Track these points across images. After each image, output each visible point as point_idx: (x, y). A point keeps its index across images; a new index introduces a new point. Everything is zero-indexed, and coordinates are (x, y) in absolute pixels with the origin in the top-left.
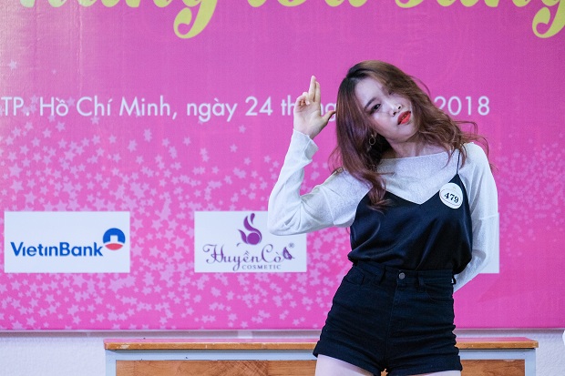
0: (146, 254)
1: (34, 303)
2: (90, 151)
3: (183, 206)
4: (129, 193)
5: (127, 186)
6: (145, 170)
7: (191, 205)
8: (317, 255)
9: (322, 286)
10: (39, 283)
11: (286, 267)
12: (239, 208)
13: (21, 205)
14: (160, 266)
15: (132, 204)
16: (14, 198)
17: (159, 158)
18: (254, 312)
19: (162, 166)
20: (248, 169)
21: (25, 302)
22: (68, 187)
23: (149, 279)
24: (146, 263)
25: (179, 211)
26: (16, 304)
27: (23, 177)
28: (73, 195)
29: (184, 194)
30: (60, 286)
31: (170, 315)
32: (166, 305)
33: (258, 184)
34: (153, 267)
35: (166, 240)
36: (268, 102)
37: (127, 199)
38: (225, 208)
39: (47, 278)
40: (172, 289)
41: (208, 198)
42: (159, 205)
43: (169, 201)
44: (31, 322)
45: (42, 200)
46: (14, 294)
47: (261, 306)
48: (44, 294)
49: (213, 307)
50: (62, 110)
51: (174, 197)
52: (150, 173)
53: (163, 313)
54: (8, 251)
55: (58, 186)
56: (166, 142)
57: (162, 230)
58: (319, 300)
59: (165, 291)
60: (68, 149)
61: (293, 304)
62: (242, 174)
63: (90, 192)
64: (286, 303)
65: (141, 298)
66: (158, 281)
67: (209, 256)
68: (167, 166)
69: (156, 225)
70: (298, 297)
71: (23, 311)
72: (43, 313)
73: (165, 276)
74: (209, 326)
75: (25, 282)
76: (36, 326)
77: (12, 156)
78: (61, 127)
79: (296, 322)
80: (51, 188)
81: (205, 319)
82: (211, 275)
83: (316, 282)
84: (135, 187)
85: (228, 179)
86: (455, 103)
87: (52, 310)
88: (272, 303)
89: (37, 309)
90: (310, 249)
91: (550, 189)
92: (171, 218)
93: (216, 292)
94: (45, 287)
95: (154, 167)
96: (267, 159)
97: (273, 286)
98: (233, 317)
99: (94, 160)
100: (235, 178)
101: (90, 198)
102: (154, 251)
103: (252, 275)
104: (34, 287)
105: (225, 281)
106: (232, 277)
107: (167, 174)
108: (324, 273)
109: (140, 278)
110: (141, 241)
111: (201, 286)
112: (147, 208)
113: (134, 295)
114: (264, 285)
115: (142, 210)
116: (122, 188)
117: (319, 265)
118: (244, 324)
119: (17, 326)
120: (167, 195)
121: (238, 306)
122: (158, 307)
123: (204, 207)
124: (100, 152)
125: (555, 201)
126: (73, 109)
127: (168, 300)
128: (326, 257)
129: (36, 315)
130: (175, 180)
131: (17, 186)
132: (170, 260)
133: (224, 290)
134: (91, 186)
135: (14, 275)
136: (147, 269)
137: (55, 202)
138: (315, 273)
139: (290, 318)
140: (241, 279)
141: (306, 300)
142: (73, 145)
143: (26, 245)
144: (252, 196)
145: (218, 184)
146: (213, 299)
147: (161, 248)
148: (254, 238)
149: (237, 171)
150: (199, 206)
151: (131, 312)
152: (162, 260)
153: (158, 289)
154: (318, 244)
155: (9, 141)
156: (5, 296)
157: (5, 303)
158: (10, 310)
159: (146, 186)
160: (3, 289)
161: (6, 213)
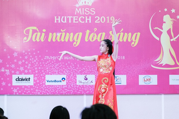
0: (69, 82)
1: (50, 90)
2: (60, 65)
3: (75, 74)
5: (66, 71)
6: (68, 68)
11: (92, 84)
12: (84, 74)
13: (48, 74)
14: (71, 84)
15: (66, 74)
16: (47, 73)
17: (71, 66)
18: (86, 91)
19: (71, 67)
20: (85, 68)
21: (49, 90)
22: (56, 71)
23: (69, 86)
24: (69, 83)
26: (47, 90)
27: (49, 69)
30: (55, 87)
31: (73, 92)
32: (72, 90)
33: (87, 70)
34: (70, 84)
35: (72, 80)
38: (82, 74)
39: (53, 86)
40: (73, 88)
41: (79, 73)
42: (71, 74)
44: (50, 93)
45: (52, 73)
46: (47, 89)
47: (88, 90)
48: (52, 88)
49: (80, 90)
50: (55, 58)
51: (73, 73)
52: (69, 69)
53: (71, 92)
54: (46, 81)
55: (54, 71)
56: (72, 64)
57: (71, 78)
59: (72, 88)
60: (56, 65)
62: (84, 69)
63: (60, 72)
64: (92, 90)
65: (68, 89)
66: (71, 86)
67: (79, 82)
68: (72, 68)
69: (70, 77)
71: (49, 91)
72: (52, 91)
73: (72, 85)
74: (79, 94)
75: (49, 87)
76: (51, 94)
77: (47, 66)
78: (55, 61)
80: (53, 71)
81: (78, 92)
82: (79, 85)
84: (67, 71)
85: (82, 70)
87: (53, 91)
88: (89, 90)
89: (51, 91)
91: (134, 71)
92: (73, 76)
93: (80, 88)
94: (52, 87)
95: (70, 68)
96: (88, 66)
97: (89, 87)
98: (83, 92)
99: (60, 66)
100: (83, 69)
101: (60, 73)
102: (70, 81)
103: (86, 85)
104: (50, 87)
105: (82, 86)
106: (83, 86)
107: (72, 69)
110: (68, 80)
111: (78, 87)
112: (69, 74)
113: (67, 89)
114: (88, 87)
115: (68, 75)
116: (65, 71)
118: (85, 93)
119: (48, 94)
120: (72, 72)
121: (84, 90)
122: (71, 91)
123: (78, 74)
124: (61, 65)
125: (135, 73)
126: (57, 58)
127: (72, 89)
129: (51, 92)
130: (73, 70)
131: (48, 71)
132: (73, 83)
133: (82, 88)
134: (60, 71)
135: (47, 85)
136: (69, 84)
137: (54, 73)
139: (92, 92)
142: (57, 64)
143: (49, 81)
144: (86, 72)
145: (81, 70)
146: (80, 89)
148: (86, 79)
149: (83, 68)
150: (77, 74)
151: (66, 91)
152: (71, 83)
153: (71, 88)
155: (46, 63)
156: (46, 89)
157: (46, 90)
158: (46, 91)
159: (69, 71)
160: (45, 88)
161: (46, 75)
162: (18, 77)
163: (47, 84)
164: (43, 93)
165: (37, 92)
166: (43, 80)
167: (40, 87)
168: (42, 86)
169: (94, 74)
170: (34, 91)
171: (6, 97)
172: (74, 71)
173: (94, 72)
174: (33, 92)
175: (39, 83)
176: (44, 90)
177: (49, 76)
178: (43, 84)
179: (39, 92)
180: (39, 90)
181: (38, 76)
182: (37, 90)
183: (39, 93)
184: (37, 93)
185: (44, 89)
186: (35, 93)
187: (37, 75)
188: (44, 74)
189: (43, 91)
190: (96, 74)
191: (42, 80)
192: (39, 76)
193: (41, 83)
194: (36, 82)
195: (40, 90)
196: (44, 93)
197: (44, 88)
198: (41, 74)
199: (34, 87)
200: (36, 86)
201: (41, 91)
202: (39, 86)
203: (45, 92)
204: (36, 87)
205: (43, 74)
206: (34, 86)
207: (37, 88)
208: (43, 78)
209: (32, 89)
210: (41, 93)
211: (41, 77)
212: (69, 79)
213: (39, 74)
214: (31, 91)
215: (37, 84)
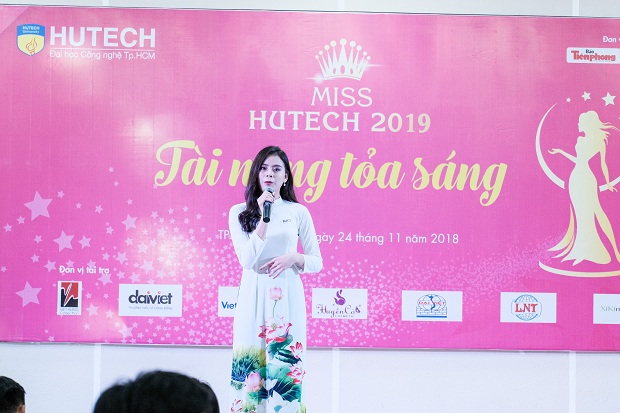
3: (306, 285)
7: (311, 285)
8: (372, 311)
9: (374, 326)
11: (357, 316)
12: (334, 287)
13: (227, 283)
16: (223, 280)
18: (341, 338)
20: (339, 268)
26: (223, 332)
27: (228, 269)
29: (307, 279)
33: (344, 275)
36: (350, 235)
38: (327, 287)
41: (319, 281)
46: (223, 328)
47: (344, 335)
49: (320, 335)
54: (220, 306)
58: (373, 333)
61: (360, 335)
62: (336, 270)
64: (357, 334)
67: (319, 310)
70: (362, 331)
71: (227, 336)
74: (318, 345)
75: (228, 321)
77: (223, 259)
79: (361, 344)
81: (317, 341)
82: (320, 320)
83: (372, 324)
85: (329, 272)
86: (441, 237)
88: (350, 334)
90: (369, 308)
91: (487, 280)
93: (322, 328)
96: (349, 263)
97: (350, 326)
98: (330, 341)
100: (332, 272)
103: (340, 320)
105: (327, 322)
106: (330, 321)
108: (375, 320)
111: (315, 325)
114: (346, 325)
117: (373, 316)
118: (336, 344)
119: (224, 343)
121: (333, 335)
123: (317, 286)
125: (490, 286)
128: (377, 312)
131: (225, 274)
133: (326, 327)
135: (223, 318)
138: (371, 320)
139: (358, 342)
140: (334, 322)
141: (366, 333)
143: (229, 303)
144: (341, 281)
145: (324, 275)
146: (321, 332)
148: (341, 302)
149: (333, 268)
150: (315, 285)
154: (373, 305)
155: (222, 252)
156: (218, 328)
157: (218, 332)
158: (221, 335)
160: (217, 324)
161: (220, 288)
162: (137, 291)
163: (223, 313)
164: (208, 342)
165: (192, 337)
166: (209, 302)
167: (202, 322)
168: (209, 320)
169: (365, 287)
170: (184, 333)
171: (97, 351)
173: (365, 280)
174: (179, 338)
175: (198, 310)
176: (214, 333)
177: (230, 289)
179: (199, 337)
180: (198, 333)
181: (196, 289)
182: (192, 333)
183: (198, 341)
184: (191, 340)
185: (212, 329)
186: (186, 340)
187: (192, 286)
188: (214, 282)
189: (210, 336)
190: (370, 288)
191: (206, 302)
192: (200, 289)
193: (205, 312)
194: (191, 308)
195: (201, 331)
196: (213, 342)
197: (213, 325)
198: (206, 282)
199: (185, 323)
200: (189, 319)
201: (203, 335)
202: (197, 321)
203: (216, 338)
204: (188, 322)
205: (211, 284)
206: (182, 320)
208: (210, 295)
209: (177, 329)
210: (203, 342)
211: (206, 291)
213: (199, 284)
214: (174, 335)
215: (193, 314)
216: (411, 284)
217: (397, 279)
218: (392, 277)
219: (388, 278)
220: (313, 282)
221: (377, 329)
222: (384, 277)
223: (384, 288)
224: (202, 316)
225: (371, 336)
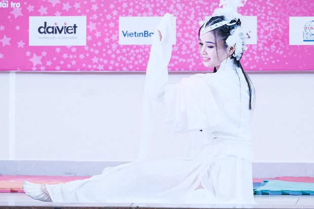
0: (183, 36)
1: (132, 58)
3: (200, 14)
4: (175, 8)
5: (175, 5)
7: (204, 13)
8: (262, 36)
9: (264, 51)
10: (135, 49)
11: (247, 42)
13: (127, 14)
14: (189, 41)
15: (177, 13)
16: (123, 11)
21: (128, 58)
22: (148, 6)
23: (184, 48)
24: (183, 40)
25: (199, 16)
26: (124, 59)
28: (150, 9)
29: (200, 8)
30: (144, 51)
31: (194, 64)
32: (192, 60)
34: (186, 42)
35: (192, 30)
37: (175, 11)
39: (138, 47)
40: (195, 52)
41: (212, 10)
42: (189, 13)
43: (194, 12)
44: (131, 67)
45: (136, 12)
46: (123, 54)
48: (137, 54)
51: (196, 10)
53: (190, 63)
54: (121, 35)
55: (143, 5)
57: (191, 25)
58: (262, 57)
59: (192, 53)
61: (250, 59)
63: (158, 8)
64: (247, 58)
65: (181, 56)
66: (188, 48)
69: (188, 23)
70: (253, 55)
71: (127, 62)
72: (136, 63)
73: (192, 46)
75: (128, 49)
76: (133, 69)
79: (252, 67)
80: (140, 6)
83: (261, 49)
84: (178, 5)
87: (140, 61)
89: (133, 61)
90: (258, 34)
92: (195, 19)
94: (137, 51)
101: (158, 11)
102: (187, 35)
104: (132, 51)
108: (265, 45)
109: (180, 47)
110: (181, 30)
112: (184, 15)
113: (178, 55)
115: (181, 16)
116: (172, 6)
117: (263, 41)
119: (125, 69)
120: (193, 9)
122: (189, 60)
127: (193, 57)
128: (266, 37)
129: (133, 64)
130: (196, 2)
131: (125, 5)
132: (194, 39)
134: (158, 5)
135: (124, 46)
136: (183, 43)
137: (142, 12)
138: (261, 45)
141: (256, 57)
143: (129, 32)
147: (190, 34)
150: (207, 14)
151: (176, 63)
152: (190, 39)
153: (188, 52)
154: (262, 31)
156: (119, 55)
157: (119, 59)
158: (122, 62)
159: (183, 5)
160: (118, 52)
161: (121, 18)
162: (45, 23)
163: (123, 41)
164: (111, 68)
165: (95, 64)
166: (111, 32)
167: (104, 50)
168: (111, 48)
169: (254, 14)
170: (88, 60)
171: (12, 78)
172: (198, 7)
173: (255, 8)
174: (84, 65)
175: (101, 39)
176: (116, 60)
177: (130, 19)
178: (111, 42)
179: (102, 63)
180: (101, 60)
181: (99, 19)
182: (95, 60)
183: (101, 67)
184: (95, 67)
185: (113, 56)
186: (90, 66)
187: (95, 17)
188: (115, 13)
189: (112, 62)
190: (259, 15)
191: (108, 32)
192: (102, 20)
193: (107, 40)
194: (94, 37)
195: (104, 58)
196: (115, 68)
197: (114, 53)
198: (107, 13)
199: (89, 51)
200: (93, 47)
201: (106, 62)
202: (100, 48)
203: (117, 65)
204: (92, 50)
205: (112, 15)
206: (87, 48)
207: (97, 52)
208: (112, 25)
209: (82, 56)
210: (106, 68)
211: (108, 22)
212: (185, 28)
213: (101, 15)
214: (79, 62)
215: (96, 42)
216: (298, 10)
217: (285, 7)
218: (280, 5)
219: (276, 5)
220: (206, 11)
221: (266, 54)
222: (272, 5)
223: (273, 15)
224: (104, 45)
225: (261, 60)
